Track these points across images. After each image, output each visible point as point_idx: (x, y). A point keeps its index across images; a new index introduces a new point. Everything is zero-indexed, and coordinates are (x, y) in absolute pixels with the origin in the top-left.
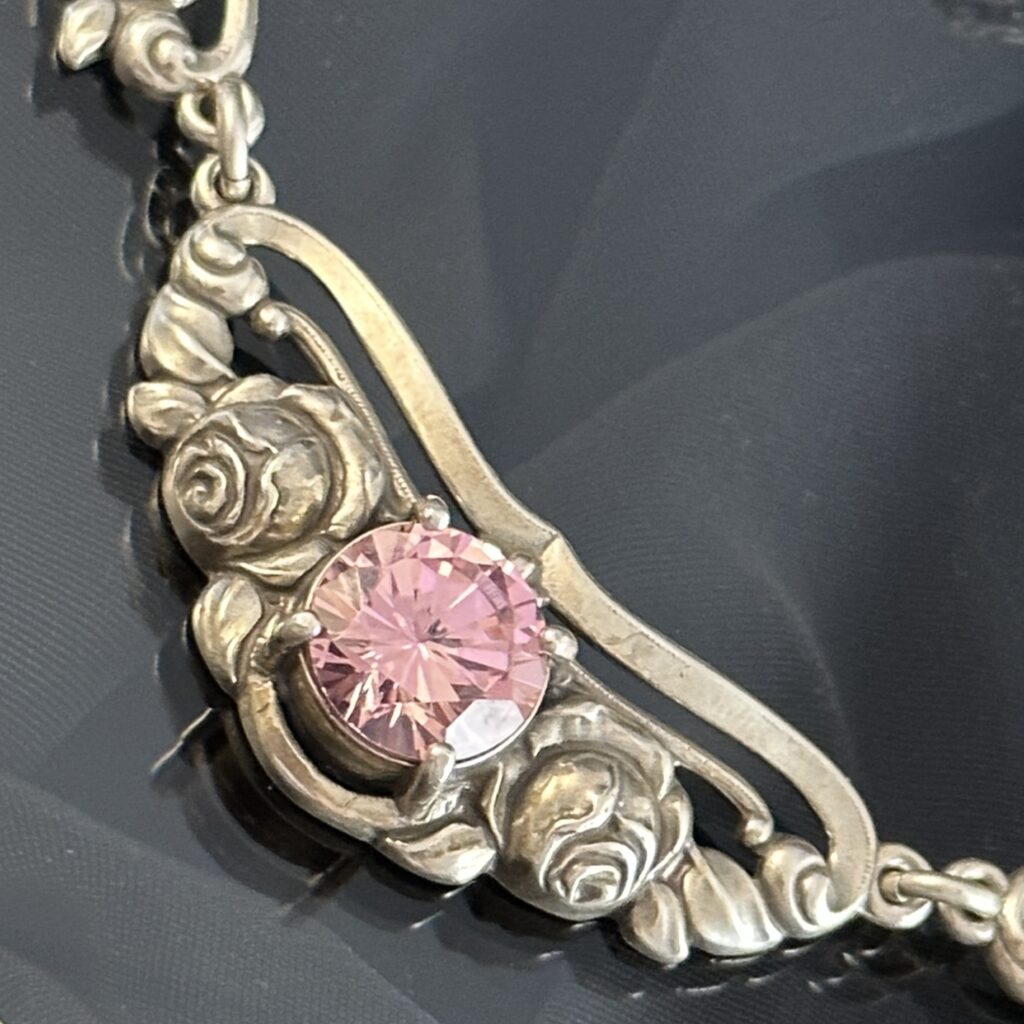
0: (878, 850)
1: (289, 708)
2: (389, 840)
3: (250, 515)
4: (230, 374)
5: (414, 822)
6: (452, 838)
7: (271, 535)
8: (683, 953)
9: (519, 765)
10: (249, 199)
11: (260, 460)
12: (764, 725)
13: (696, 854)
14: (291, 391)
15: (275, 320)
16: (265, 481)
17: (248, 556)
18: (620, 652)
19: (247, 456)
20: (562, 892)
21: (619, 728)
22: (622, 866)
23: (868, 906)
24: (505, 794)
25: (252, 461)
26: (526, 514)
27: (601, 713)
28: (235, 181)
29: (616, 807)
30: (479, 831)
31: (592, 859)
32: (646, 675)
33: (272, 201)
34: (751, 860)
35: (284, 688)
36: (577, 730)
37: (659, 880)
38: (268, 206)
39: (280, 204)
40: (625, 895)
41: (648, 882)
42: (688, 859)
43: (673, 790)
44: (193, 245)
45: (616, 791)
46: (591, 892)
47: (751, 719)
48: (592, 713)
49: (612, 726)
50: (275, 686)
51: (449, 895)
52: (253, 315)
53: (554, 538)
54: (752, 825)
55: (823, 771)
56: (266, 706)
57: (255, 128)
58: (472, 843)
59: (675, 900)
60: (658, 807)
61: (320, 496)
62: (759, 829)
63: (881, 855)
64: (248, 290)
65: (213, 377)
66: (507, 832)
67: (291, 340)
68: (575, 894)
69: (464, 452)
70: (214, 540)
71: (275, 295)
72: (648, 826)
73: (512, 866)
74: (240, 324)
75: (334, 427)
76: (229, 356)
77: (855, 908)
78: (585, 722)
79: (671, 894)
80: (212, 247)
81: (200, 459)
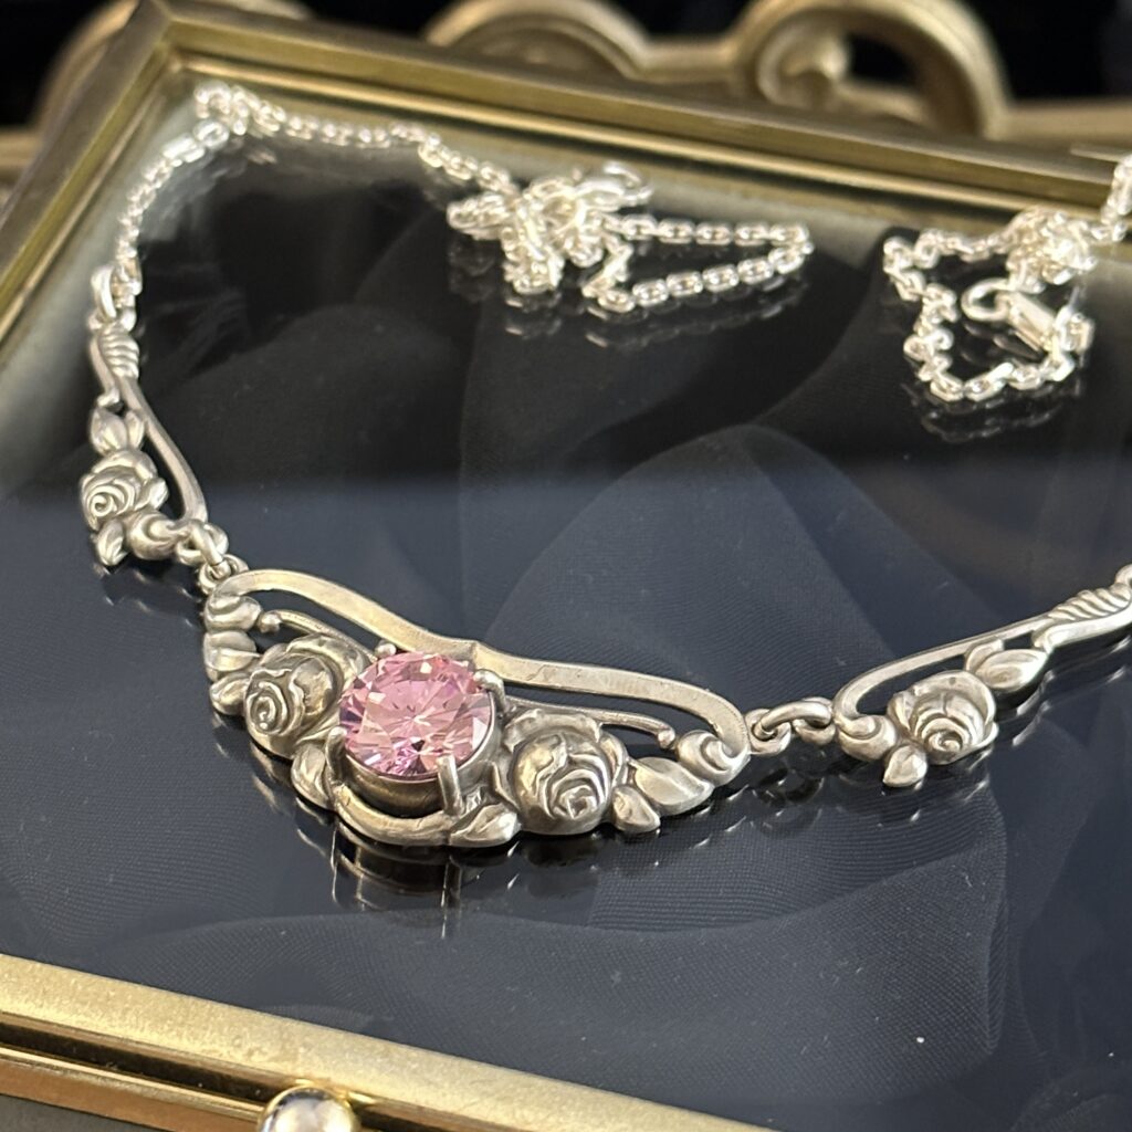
0: (744, 718)
1: (364, 796)
2: (452, 835)
3: (293, 709)
4: (257, 655)
5: (461, 817)
6: (485, 814)
7: (309, 714)
8: (657, 822)
9: (505, 761)
10: (233, 572)
11: (284, 678)
12: (642, 682)
13: (634, 763)
14: (292, 645)
15: (271, 620)
16: (292, 687)
17: (304, 733)
18: (538, 681)
19: (278, 681)
20: (563, 814)
21: (553, 716)
22: (588, 781)
23: (753, 749)
24: (505, 778)
25: (281, 682)
26: (452, 641)
27: (539, 712)
28: (218, 564)
29: (568, 752)
30: (501, 805)
31: (568, 785)
32: (558, 685)
33: (246, 568)
34: (671, 754)
35: (354, 786)
36: (528, 727)
37: (620, 786)
38: (245, 571)
39: (251, 568)
40: (603, 800)
41: (614, 790)
42: (632, 769)
43: (603, 737)
44: (210, 608)
45: (564, 743)
46: (579, 805)
47: (632, 682)
48: (534, 714)
49: (548, 717)
50: (349, 787)
51: (510, 852)
52: (259, 624)
53: (473, 645)
54: (661, 736)
55: (690, 692)
56: (349, 800)
57: (223, 541)
58: (499, 813)
59: (635, 793)
60: (598, 746)
61: (328, 685)
62: (666, 736)
63: (747, 719)
64: (251, 612)
65: (249, 661)
66: (517, 798)
67: (284, 626)
68: (572, 812)
69: (401, 626)
70: (282, 734)
71: (266, 609)
72: (593, 754)
73: (528, 814)
74: (254, 631)
75: (323, 649)
76: (255, 649)
77: (745, 752)
78: (531, 720)
79: (631, 789)
80: (222, 603)
81: (256, 699)
